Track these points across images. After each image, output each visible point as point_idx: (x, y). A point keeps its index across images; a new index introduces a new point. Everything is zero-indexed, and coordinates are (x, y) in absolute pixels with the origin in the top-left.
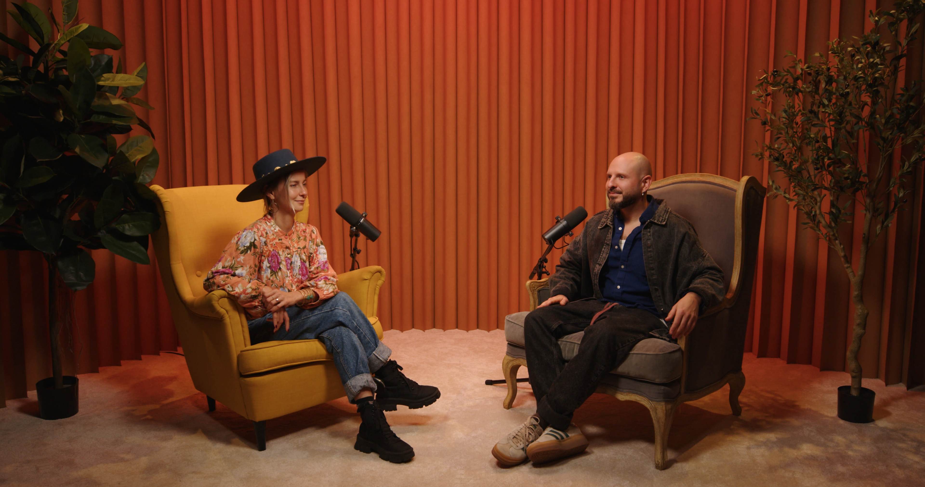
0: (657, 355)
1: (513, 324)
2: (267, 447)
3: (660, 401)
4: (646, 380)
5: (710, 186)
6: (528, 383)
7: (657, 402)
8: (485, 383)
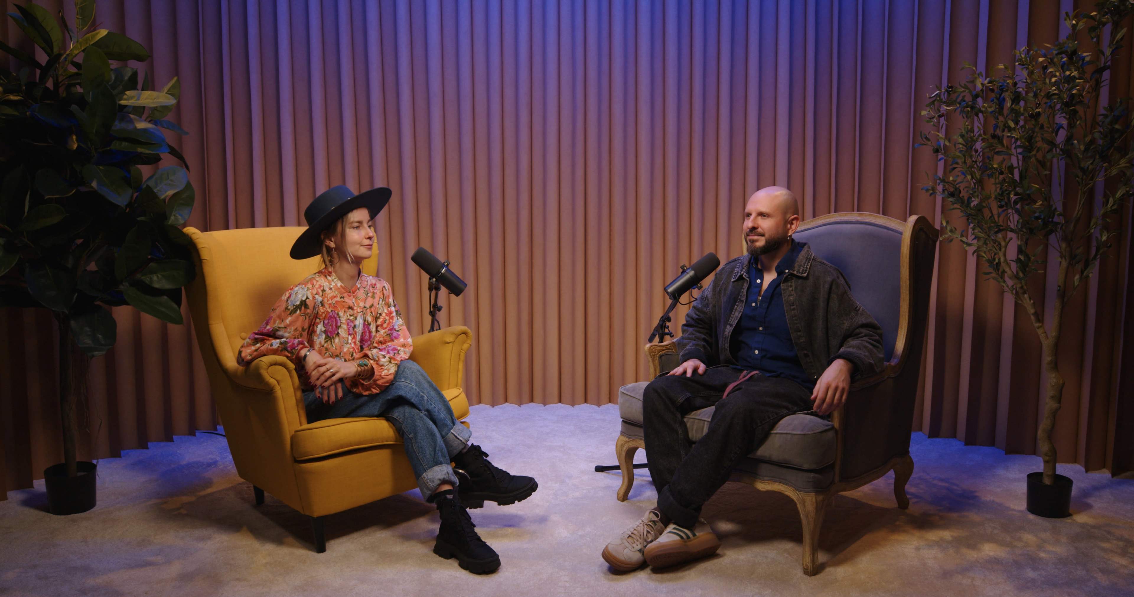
0: (805, 435)
1: (628, 396)
2: (327, 548)
3: (809, 492)
4: (791, 466)
5: (870, 227)
7: (806, 492)
8: (594, 469)
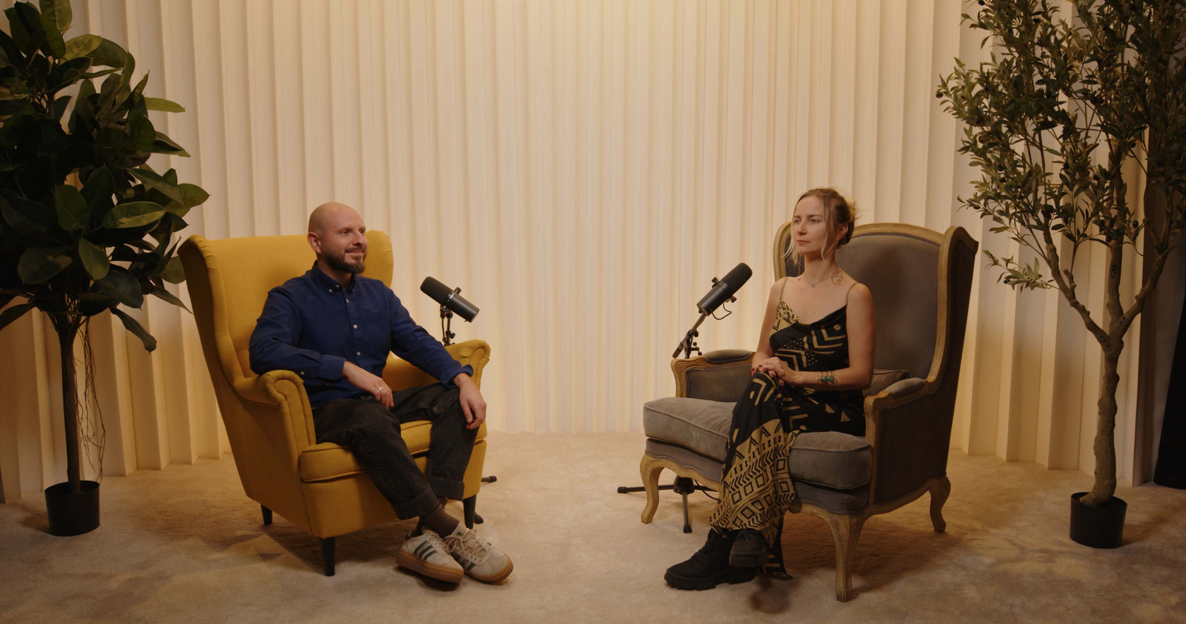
0: (840, 452)
1: (653, 412)
2: (336, 571)
3: (842, 514)
4: (825, 485)
5: (906, 238)
6: (672, 491)
7: (839, 514)
8: (617, 491)
